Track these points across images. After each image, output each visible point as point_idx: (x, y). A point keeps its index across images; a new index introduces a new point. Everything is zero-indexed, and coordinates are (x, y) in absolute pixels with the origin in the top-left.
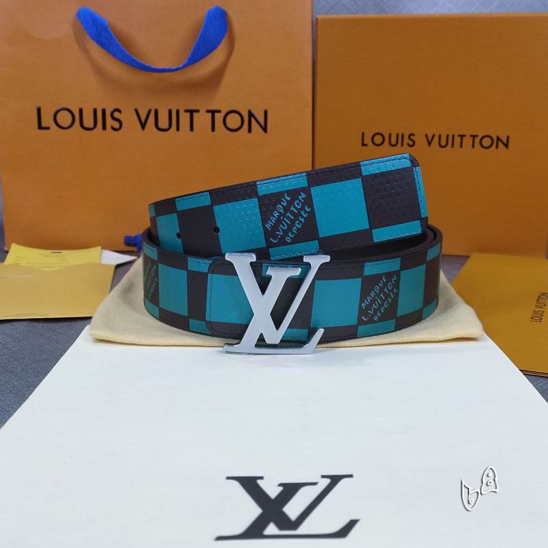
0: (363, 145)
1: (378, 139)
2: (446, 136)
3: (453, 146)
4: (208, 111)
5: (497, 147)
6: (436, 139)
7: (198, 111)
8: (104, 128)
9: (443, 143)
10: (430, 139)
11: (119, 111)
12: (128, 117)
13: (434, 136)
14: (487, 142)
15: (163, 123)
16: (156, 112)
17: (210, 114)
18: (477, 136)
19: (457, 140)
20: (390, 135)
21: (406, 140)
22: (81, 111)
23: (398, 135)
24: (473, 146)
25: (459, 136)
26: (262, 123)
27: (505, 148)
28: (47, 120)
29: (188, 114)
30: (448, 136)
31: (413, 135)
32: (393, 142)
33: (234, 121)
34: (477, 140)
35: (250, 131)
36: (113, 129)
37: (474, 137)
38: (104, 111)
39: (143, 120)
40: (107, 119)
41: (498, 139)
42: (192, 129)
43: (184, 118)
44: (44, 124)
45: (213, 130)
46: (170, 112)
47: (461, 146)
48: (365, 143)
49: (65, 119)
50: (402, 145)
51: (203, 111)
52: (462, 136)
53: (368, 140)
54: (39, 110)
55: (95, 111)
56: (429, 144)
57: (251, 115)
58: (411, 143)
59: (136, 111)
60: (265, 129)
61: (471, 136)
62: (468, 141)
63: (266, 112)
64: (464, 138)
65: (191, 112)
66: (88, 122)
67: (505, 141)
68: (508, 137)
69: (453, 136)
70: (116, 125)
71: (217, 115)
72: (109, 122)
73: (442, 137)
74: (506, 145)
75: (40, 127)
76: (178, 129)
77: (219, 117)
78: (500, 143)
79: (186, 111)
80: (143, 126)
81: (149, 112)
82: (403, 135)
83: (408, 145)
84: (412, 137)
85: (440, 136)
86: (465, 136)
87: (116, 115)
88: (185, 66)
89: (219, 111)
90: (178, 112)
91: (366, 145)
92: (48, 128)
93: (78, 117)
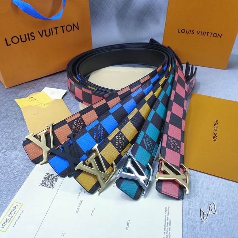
4: (61, 27)
7: (58, 27)
8: (29, 40)
11: (33, 33)
12: (36, 35)
14: (215, 35)
15: (48, 34)
16: (45, 30)
17: (62, 28)
22: (20, 36)
28: (9, 42)
29: (55, 29)
33: (69, 28)
35: (74, 30)
36: (32, 39)
38: (28, 34)
39: (41, 34)
40: (30, 37)
42: (57, 34)
43: (54, 30)
45: (63, 32)
46: (49, 29)
49: (15, 40)
51: (59, 27)
52: (208, 33)
54: (6, 39)
55: (25, 35)
57: (73, 25)
59: (39, 32)
60: (78, 28)
61: (211, 33)
65: (56, 28)
66: (24, 39)
70: (33, 38)
71: (64, 27)
72: (31, 37)
75: (8, 45)
76: (53, 35)
79: (54, 28)
80: (42, 36)
81: (43, 31)
87: (32, 34)
89: (64, 26)
90: (52, 29)
92: (10, 45)
93: (20, 39)
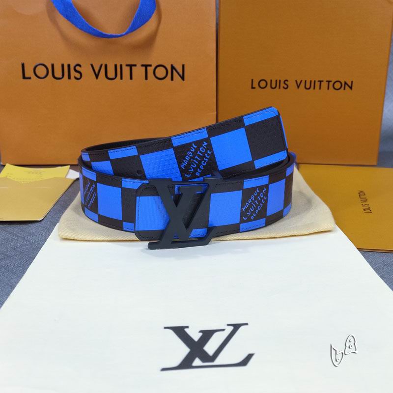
0: (253, 88)
1: (263, 84)
2: (310, 82)
3: (314, 88)
4: (142, 65)
5: (344, 89)
6: (303, 84)
7: (135, 65)
8: (69, 78)
9: (308, 86)
10: (299, 84)
11: (80, 66)
12: (86, 70)
13: (301, 81)
14: (337, 85)
15: (111, 74)
16: (106, 66)
17: (144, 68)
18: (331, 81)
19: (317, 84)
20: (271, 81)
21: (282, 85)
22: (53, 66)
23: (276, 81)
24: (328, 89)
25: (319, 81)
26: (181, 73)
27: (350, 90)
28: (29, 72)
29: (129, 68)
30: (311, 81)
31: (287, 81)
32: (273, 86)
33: (161, 72)
34: (331, 84)
35: (172, 79)
36: (76, 78)
37: (329, 82)
38: (69, 66)
39: (97, 72)
40: (71, 71)
41: (346, 83)
42: (131, 78)
43: (126, 70)
44: (27, 75)
45: (146, 78)
46: (116, 66)
47: (320, 88)
48: (254, 86)
49: (41, 71)
50: (279, 88)
51: (139, 65)
52: (321, 82)
53: (256, 85)
54: (23, 65)
55: (63, 66)
56: (298, 87)
57: (173, 68)
58: (286, 86)
59: (92, 66)
60: (183, 78)
61: (327, 81)
62: (324, 84)
63: (183, 66)
64: (322, 83)
65: (131, 66)
66: (58, 74)
67: (350, 85)
68: (352, 82)
69: (315, 81)
70: (78, 75)
71: (149, 68)
72: (73, 73)
73: (307, 82)
74: (351, 88)
75: (24, 77)
76: (121, 78)
77: (150, 70)
78: (346, 86)
79: (127, 65)
80: (97, 76)
81: (101, 66)
82: (280, 81)
83: (284, 87)
84: (286, 82)
85: (306, 81)
86: (323, 81)
87: (78, 68)
88: (127, 34)
89: (151, 65)
90: (121, 66)
91: (254, 88)
92: (30, 78)
93: (51, 70)
